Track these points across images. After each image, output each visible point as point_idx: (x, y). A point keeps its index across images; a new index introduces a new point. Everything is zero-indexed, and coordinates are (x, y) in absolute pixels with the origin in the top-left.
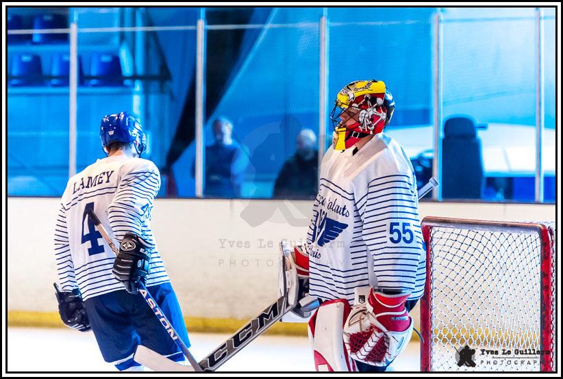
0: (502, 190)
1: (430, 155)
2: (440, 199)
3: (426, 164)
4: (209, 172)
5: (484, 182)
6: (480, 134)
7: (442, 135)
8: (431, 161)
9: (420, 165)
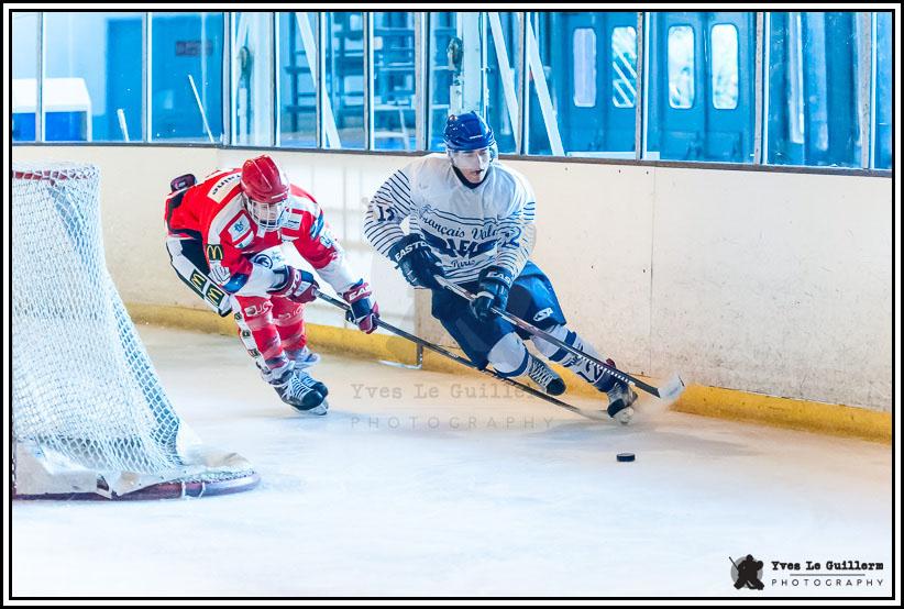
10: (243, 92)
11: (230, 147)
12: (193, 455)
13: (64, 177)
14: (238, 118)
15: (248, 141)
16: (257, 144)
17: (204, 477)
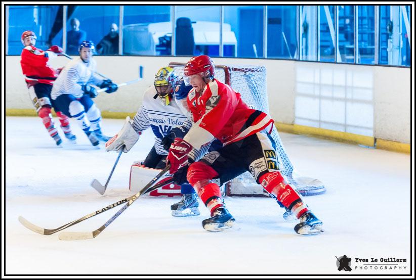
0: (203, 52)
1: (170, 35)
2: (175, 55)
3: (168, 39)
4: (68, 43)
5: (195, 48)
6: (193, 25)
7: (175, 26)
8: (170, 38)
9: (165, 40)
10: (304, 39)
11: (299, 60)
12: (300, 179)
13: (253, 71)
14: (302, 49)
15: (306, 58)
16: (309, 59)
17: (305, 189)
